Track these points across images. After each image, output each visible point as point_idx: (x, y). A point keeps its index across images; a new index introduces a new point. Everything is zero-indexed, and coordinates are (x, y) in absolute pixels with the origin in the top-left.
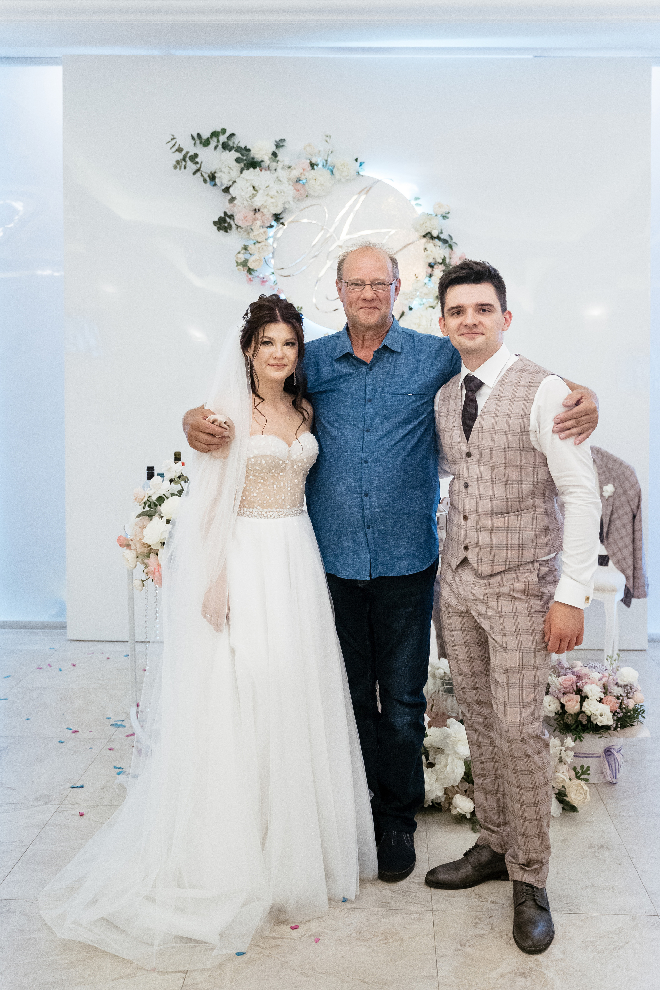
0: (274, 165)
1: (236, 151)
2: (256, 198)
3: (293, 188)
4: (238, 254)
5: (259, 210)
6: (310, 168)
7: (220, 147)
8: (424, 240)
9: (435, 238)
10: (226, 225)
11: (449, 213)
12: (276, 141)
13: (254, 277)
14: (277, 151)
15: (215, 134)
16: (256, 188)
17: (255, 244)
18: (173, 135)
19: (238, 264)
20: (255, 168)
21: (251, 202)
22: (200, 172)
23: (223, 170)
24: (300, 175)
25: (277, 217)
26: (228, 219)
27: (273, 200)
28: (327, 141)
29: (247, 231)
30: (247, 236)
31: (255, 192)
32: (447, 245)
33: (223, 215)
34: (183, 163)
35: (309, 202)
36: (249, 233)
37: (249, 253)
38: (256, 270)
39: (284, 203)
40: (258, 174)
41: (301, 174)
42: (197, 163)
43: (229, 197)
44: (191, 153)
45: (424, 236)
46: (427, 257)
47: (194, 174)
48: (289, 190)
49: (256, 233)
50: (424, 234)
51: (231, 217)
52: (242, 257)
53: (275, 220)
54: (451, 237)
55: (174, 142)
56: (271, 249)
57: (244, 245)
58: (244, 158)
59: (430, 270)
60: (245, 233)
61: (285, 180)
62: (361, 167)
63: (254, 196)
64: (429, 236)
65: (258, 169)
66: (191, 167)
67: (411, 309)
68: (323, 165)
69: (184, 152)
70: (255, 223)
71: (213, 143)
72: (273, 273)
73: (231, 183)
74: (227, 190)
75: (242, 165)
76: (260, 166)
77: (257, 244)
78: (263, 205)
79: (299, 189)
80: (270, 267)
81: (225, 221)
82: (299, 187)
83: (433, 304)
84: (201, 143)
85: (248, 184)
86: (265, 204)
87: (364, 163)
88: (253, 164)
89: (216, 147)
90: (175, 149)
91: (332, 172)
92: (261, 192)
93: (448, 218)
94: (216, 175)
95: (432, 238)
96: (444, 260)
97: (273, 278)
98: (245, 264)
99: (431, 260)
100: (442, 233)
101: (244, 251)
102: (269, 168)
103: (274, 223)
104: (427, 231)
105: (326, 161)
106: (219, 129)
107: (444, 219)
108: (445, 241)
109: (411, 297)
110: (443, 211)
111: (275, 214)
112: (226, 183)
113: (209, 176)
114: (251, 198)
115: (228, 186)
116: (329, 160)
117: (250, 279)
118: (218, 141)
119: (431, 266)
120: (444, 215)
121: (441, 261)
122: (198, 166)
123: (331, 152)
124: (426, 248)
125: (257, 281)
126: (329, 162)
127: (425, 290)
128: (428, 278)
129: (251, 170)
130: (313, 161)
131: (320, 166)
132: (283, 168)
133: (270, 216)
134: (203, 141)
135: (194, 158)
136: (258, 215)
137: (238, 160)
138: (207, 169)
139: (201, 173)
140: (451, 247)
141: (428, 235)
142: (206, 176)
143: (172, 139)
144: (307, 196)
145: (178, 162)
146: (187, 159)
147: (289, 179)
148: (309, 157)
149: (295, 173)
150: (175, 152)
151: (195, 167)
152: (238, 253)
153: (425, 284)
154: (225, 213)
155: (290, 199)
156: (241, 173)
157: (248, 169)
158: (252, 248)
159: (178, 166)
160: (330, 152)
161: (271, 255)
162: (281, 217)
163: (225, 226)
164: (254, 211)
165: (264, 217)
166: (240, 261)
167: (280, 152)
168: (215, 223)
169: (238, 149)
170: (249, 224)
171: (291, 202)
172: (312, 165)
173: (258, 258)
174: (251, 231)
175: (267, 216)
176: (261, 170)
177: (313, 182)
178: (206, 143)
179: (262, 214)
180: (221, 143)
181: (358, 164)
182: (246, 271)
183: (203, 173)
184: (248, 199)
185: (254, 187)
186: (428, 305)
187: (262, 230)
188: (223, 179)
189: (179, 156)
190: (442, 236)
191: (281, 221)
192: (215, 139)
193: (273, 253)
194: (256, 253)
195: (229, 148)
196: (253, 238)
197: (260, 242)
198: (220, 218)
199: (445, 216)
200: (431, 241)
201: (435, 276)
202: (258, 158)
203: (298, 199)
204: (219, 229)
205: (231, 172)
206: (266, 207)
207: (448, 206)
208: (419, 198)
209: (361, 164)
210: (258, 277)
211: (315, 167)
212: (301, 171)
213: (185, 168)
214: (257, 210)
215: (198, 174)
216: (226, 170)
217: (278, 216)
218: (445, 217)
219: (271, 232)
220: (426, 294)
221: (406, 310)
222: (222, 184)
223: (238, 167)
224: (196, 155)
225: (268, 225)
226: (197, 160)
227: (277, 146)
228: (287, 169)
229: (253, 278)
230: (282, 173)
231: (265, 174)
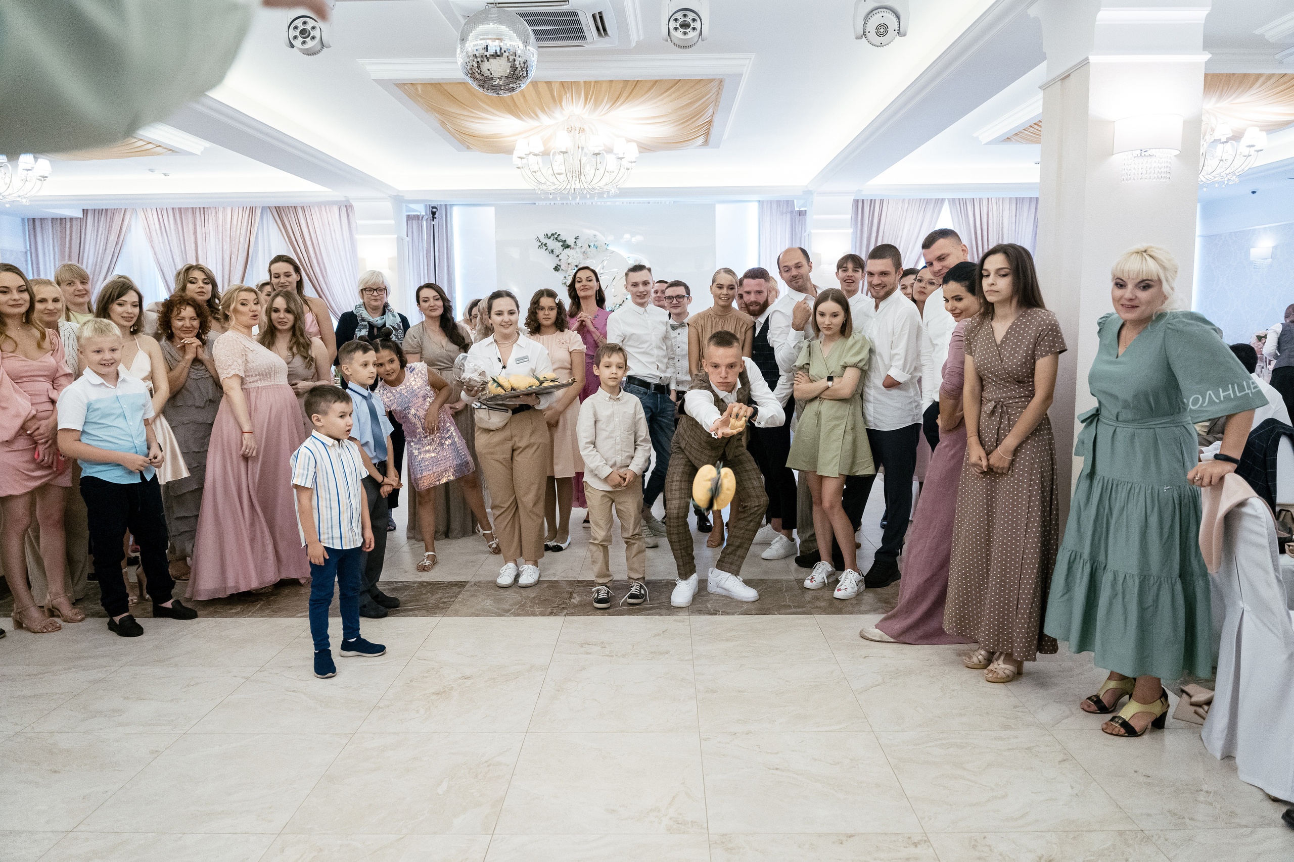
0: (575, 247)
5: (570, 264)
7: (555, 240)
10: (558, 269)
12: (576, 237)
14: (576, 241)
15: (553, 235)
16: (569, 256)
18: (536, 234)
24: (585, 250)
28: (595, 237)
33: (556, 265)
34: (541, 246)
40: (569, 250)
43: (559, 259)
44: (544, 242)
48: (581, 257)
51: (560, 266)
52: (564, 281)
58: (564, 244)
62: (608, 246)
63: (568, 259)
66: (544, 247)
68: (593, 247)
69: (541, 241)
71: (552, 238)
73: (559, 254)
74: (558, 256)
75: (563, 246)
79: (584, 256)
84: (548, 238)
85: (566, 254)
88: (568, 247)
89: (553, 240)
90: (537, 239)
91: (597, 249)
94: (554, 250)
102: (573, 248)
106: (554, 233)
113: (551, 251)
116: (596, 245)
122: (547, 247)
123: (596, 242)
129: (567, 249)
135: (545, 245)
137: (561, 245)
138: (550, 248)
146: (542, 244)
149: (583, 250)
150: (538, 242)
159: (539, 247)
164: (568, 264)
167: (578, 241)
168: (554, 269)
169: (562, 241)
172: (589, 246)
178: (550, 238)
180: (555, 238)
184: (566, 260)
188: (557, 252)
189: (540, 243)
195: (558, 240)
198: (556, 267)
202: (569, 244)
204: (555, 271)
205: (559, 249)
213: (542, 248)
215: (547, 250)
216: (557, 249)
222: (556, 254)
223: (562, 248)
224: (546, 243)
227: (576, 239)
230: (578, 250)
231: (572, 251)
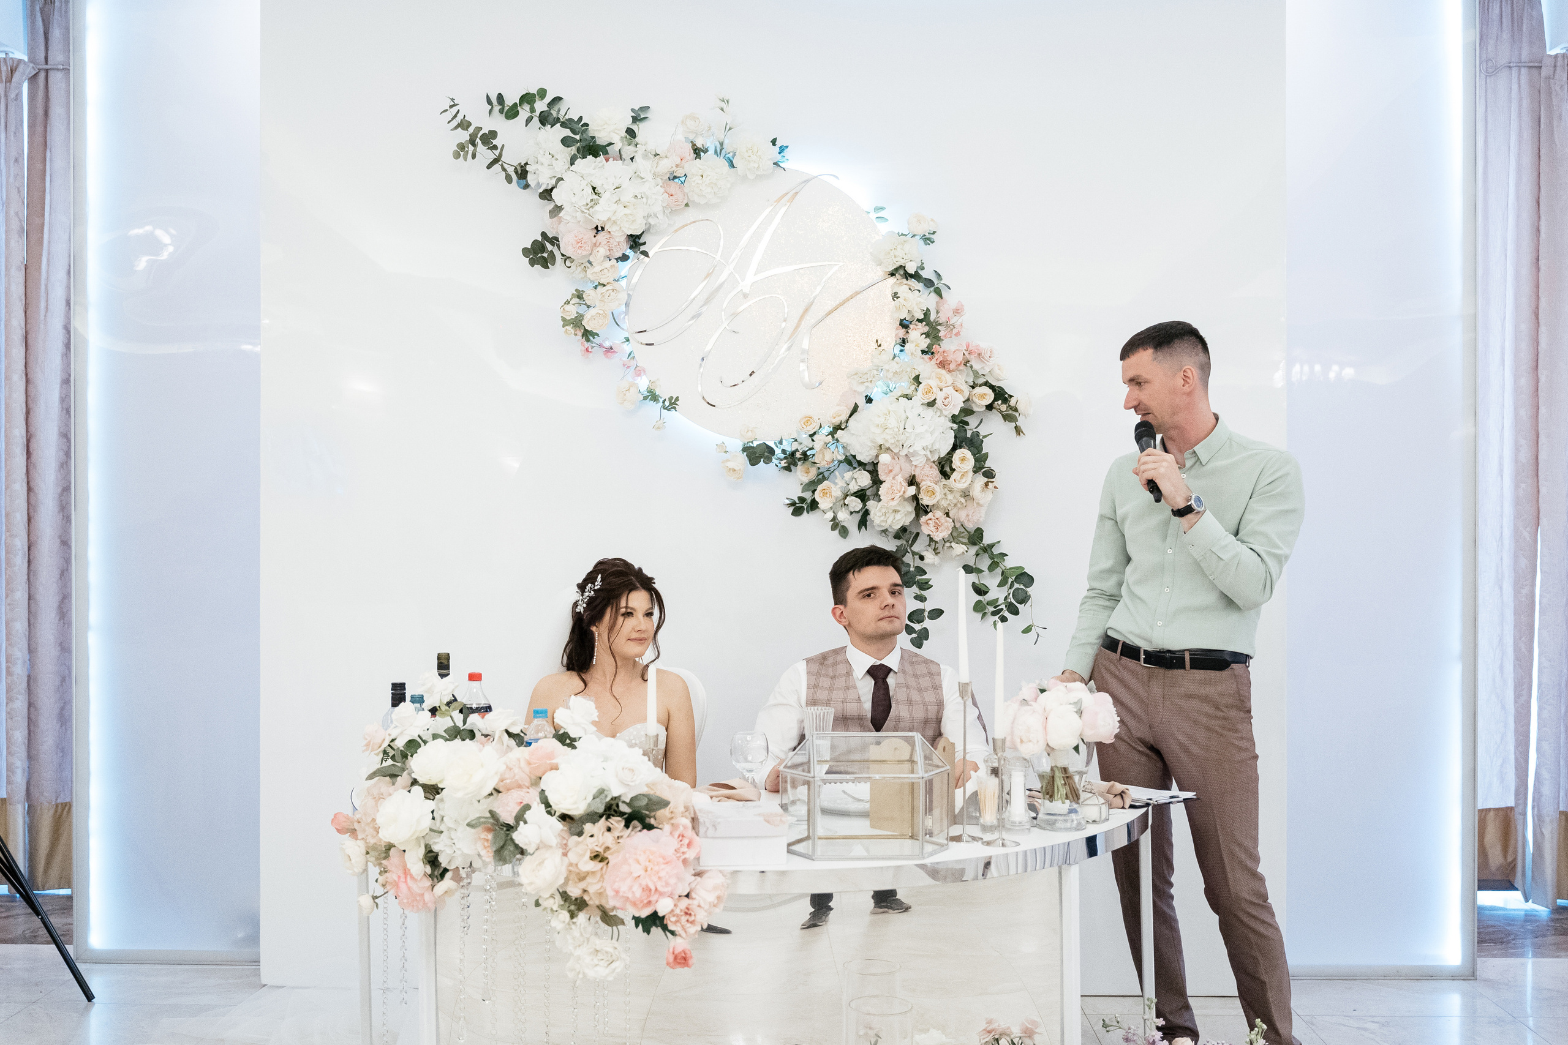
0: (628, 151)
1: (563, 125)
2: (596, 208)
3: (662, 190)
4: (566, 305)
5: (603, 229)
6: (693, 156)
7: (536, 120)
8: (892, 280)
9: (911, 276)
10: (545, 255)
11: (934, 233)
12: (633, 110)
13: (594, 345)
14: (635, 127)
15: (527, 99)
16: (598, 190)
17: (596, 288)
18: (452, 100)
19: (566, 322)
20: (596, 156)
21: (589, 214)
22: (500, 163)
23: (541, 159)
24: (674, 168)
25: (635, 241)
26: (549, 247)
27: (627, 211)
28: (722, 109)
29: (583, 266)
30: (582, 275)
31: (596, 197)
32: (932, 289)
33: (540, 239)
34: (471, 148)
35: (691, 214)
36: (585, 270)
37: (586, 304)
38: (597, 335)
39: (649, 216)
40: (601, 165)
41: (677, 166)
42: (495, 147)
43: (551, 206)
44: (485, 130)
45: (892, 274)
46: (898, 309)
47: (489, 167)
48: (656, 194)
49: (597, 268)
50: (891, 268)
51: (554, 241)
52: (572, 311)
53: (631, 248)
54: (939, 276)
55: (454, 110)
56: (623, 297)
57: (577, 290)
58: (578, 137)
59: (902, 332)
60: (580, 269)
61: (648, 176)
62: (782, 154)
63: (594, 203)
64: (902, 272)
65: (602, 158)
66: (485, 154)
67: (869, 400)
68: (716, 152)
69: (471, 130)
70: (595, 251)
71: (524, 112)
72: (628, 340)
73: (553, 182)
74: (547, 194)
75: (573, 150)
76: (606, 153)
77: (599, 288)
78: (609, 219)
79: (673, 193)
80: (623, 329)
81: (543, 249)
82: (674, 186)
83: (908, 392)
84: (501, 111)
85: (584, 183)
86: (613, 218)
87: (787, 147)
88: (592, 149)
89: (529, 120)
90: (455, 123)
91: (732, 165)
92: (605, 196)
93: (933, 242)
94: (528, 168)
95: (907, 276)
96: (927, 313)
97: (627, 348)
98: (577, 322)
99: (904, 315)
100: (923, 268)
101: (576, 300)
102: (619, 156)
103: (629, 252)
104: (898, 265)
105: (721, 144)
106: (534, 91)
107: (927, 244)
108: (929, 283)
109: (869, 380)
110: (923, 229)
111: (631, 236)
112: (548, 184)
113: (516, 172)
114: (589, 206)
115: (550, 187)
116: (726, 142)
117: (587, 350)
118: (532, 110)
119: (904, 325)
120: (928, 236)
121: (922, 317)
122: (497, 152)
123: (730, 129)
124: (896, 293)
125: (597, 353)
126: (724, 146)
127: (894, 366)
128: (899, 348)
129: (590, 157)
130: (699, 145)
131: (711, 152)
132: (645, 156)
133: (623, 239)
134: (506, 108)
135: (489, 138)
136: (601, 234)
137: (566, 142)
138: (512, 158)
139: (502, 165)
140: (938, 292)
141: (900, 272)
142: (511, 170)
143: (451, 107)
144: (687, 205)
145: (462, 147)
146: (478, 140)
147: (655, 175)
148: (691, 137)
149: (665, 166)
150: (456, 128)
151: (491, 156)
152: (565, 303)
153: (895, 356)
154: (544, 234)
155: (657, 209)
156: (572, 164)
157: (584, 157)
158: (590, 295)
159: (462, 153)
160: (727, 129)
161: (623, 308)
162: (641, 241)
163: (543, 257)
164: (595, 231)
165: (611, 241)
166: (568, 318)
167: (640, 129)
168: (526, 252)
169: (566, 124)
170: (585, 253)
171: (660, 216)
172: (697, 152)
173: (601, 312)
174: (589, 265)
175: (618, 240)
176: (607, 160)
177: (698, 179)
178: (512, 113)
179: (608, 236)
180: (537, 113)
181: (777, 149)
182: (580, 333)
183: (504, 165)
184: (583, 209)
185: (594, 189)
186: (900, 394)
187: (608, 264)
188: (540, 178)
189: (464, 136)
190: (924, 274)
191: (642, 248)
192: (527, 107)
193: (627, 305)
194: (597, 304)
195: (551, 119)
196: (592, 278)
197: (604, 286)
198: (535, 242)
199: (929, 239)
200: (904, 281)
201: (912, 342)
202: (602, 139)
203: (671, 211)
204: (532, 263)
205: (554, 162)
206: (615, 222)
207: (932, 220)
208: (882, 209)
209: (782, 149)
210: (600, 345)
211: (702, 154)
212: (678, 161)
213: (474, 156)
214: (600, 229)
215: (497, 167)
216: (546, 159)
217: (637, 240)
218: (927, 240)
219: (625, 267)
220: (896, 373)
221: (861, 402)
222: (539, 185)
223: (566, 153)
224: (493, 134)
225: (620, 255)
226: (495, 142)
227: (635, 119)
228: (652, 157)
229: (593, 347)
230: (643, 164)
231: (614, 166)
